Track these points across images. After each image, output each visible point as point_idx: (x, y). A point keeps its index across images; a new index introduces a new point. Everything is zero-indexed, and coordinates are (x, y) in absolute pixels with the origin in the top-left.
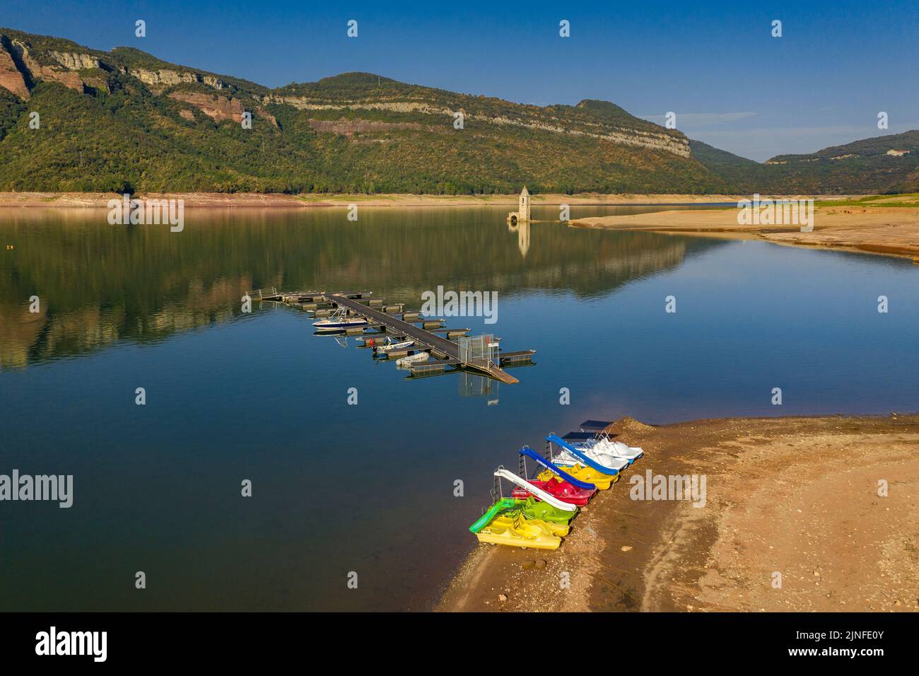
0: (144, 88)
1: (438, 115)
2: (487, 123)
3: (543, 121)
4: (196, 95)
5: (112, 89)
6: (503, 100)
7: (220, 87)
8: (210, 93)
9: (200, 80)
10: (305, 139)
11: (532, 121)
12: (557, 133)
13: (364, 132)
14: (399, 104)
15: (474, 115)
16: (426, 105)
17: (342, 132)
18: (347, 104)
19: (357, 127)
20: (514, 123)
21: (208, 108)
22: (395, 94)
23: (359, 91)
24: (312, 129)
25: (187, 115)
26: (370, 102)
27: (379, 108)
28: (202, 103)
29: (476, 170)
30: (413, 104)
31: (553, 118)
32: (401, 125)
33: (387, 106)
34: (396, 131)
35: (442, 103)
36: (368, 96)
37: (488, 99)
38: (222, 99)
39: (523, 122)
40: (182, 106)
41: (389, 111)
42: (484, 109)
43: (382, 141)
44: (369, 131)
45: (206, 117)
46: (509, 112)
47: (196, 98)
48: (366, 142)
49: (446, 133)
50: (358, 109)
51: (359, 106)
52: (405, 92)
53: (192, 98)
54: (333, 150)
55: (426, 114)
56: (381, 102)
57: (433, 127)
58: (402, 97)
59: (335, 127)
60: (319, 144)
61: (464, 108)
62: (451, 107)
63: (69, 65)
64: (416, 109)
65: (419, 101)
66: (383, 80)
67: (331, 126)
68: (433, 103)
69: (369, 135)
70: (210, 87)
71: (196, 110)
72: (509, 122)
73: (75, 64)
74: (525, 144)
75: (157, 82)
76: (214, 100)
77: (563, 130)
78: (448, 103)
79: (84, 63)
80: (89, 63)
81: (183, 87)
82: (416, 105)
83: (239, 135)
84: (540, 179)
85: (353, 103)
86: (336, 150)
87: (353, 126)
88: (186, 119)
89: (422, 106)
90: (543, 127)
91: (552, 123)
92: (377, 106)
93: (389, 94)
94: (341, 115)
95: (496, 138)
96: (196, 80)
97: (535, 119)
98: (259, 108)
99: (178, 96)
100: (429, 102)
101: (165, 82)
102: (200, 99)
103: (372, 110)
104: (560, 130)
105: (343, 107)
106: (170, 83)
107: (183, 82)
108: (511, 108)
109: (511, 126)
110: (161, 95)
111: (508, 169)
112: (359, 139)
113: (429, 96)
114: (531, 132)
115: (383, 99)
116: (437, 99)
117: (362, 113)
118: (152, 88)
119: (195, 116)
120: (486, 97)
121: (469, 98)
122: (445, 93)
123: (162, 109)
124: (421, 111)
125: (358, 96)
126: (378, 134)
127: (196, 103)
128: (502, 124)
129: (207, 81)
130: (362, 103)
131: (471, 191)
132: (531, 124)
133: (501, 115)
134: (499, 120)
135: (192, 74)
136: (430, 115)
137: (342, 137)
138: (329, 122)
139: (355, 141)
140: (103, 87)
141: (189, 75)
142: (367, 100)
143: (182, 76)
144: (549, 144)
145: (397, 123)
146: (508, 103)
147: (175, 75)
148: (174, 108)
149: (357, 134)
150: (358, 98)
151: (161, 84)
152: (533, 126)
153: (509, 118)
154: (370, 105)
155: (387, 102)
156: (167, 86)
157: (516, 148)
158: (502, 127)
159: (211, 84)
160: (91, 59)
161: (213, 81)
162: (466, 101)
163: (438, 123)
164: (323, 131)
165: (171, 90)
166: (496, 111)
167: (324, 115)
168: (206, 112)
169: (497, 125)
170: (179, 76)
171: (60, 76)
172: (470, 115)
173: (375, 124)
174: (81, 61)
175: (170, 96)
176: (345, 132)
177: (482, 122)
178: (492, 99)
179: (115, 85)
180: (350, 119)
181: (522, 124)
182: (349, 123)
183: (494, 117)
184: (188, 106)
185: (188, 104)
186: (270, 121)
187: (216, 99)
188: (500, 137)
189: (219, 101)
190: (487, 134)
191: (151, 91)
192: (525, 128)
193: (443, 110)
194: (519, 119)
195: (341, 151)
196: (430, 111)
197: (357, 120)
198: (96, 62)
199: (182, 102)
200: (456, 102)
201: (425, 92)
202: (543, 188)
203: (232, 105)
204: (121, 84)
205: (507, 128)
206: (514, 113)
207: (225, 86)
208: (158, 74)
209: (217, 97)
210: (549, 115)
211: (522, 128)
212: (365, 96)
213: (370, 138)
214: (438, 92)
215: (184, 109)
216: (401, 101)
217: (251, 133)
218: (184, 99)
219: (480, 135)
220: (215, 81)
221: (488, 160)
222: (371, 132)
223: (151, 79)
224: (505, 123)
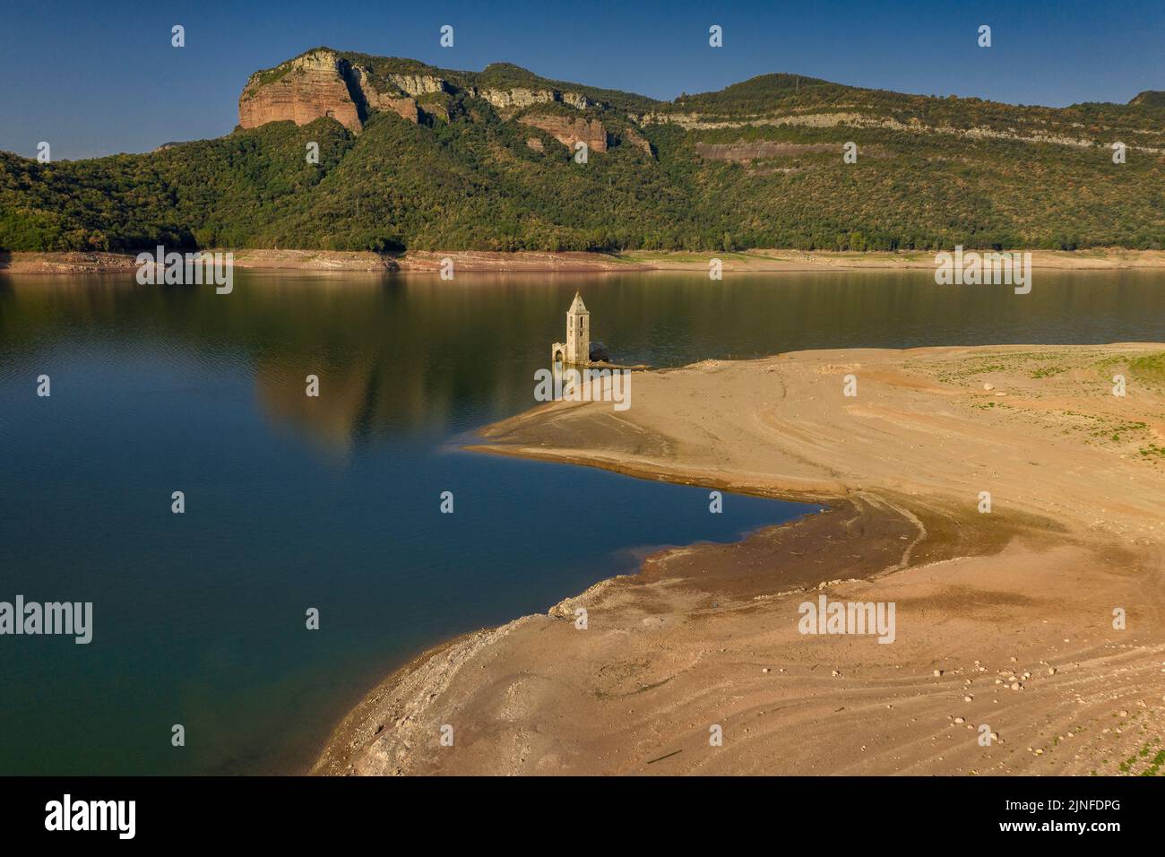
0: (491, 112)
1: (875, 129)
2: (954, 137)
3: (1056, 130)
4: (550, 118)
5: (452, 117)
6: (989, 101)
7: (583, 106)
8: (566, 115)
9: (558, 98)
10: (684, 171)
11: (1035, 132)
12: (1079, 150)
13: (767, 158)
14: (818, 115)
15: (933, 126)
16: (858, 116)
17: (737, 160)
18: (750, 119)
19: (757, 151)
20: (1003, 135)
21: (563, 134)
22: (815, 102)
23: (768, 100)
24: (699, 157)
25: (535, 144)
26: (780, 116)
27: (791, 124)
28: (556, 128)
29: (916, 211)
30: (839, 114)
31: (1075, 125)
32: (818, 146)
33: (802, 119)
34: (808, 156)
35: (885, 112)
36: (779, 106)
37: (962, 100)
38: (580, 121)
39: (1019, 134)
40: (530, 133)
41: (804, 127)
42: (952, 116)
43: (787, 171)
44: (772, 157)
45: (558, 146)
46: (995, 120)
47: (548, 123)
48: (765, 173)
49: (884, 155)
50: (762, 127)
51: (765, 122)
52: (830, 95)
53: (545, 122)
54: (717, 185)
55: (856, 129)
56: (795, 114)
57: (865, 147)
58: (824, 105)
59: (728, 153)
60: (701, 177)
61: (920, 117)
62: (897, 117)
63: (409, 91)
64: (843, 122)
65: (848, 111)
66: (804, 81)
67: (723, 151)
68: (869, 112)
69: (770, 163)
70: (570, 107)
71: (547, 138)
72: (993, 134)
73: (416, 88)
74: (1015, 168)
75: (508, 104)
76: (570, 123)
77: (1091, 143)
78: (894, 110)
79: (426, 86)
80: (432, 86)
81: (538, 109)
82: (843, 116)
83: (593, 169)
84: (1022, 224)
85: (758, 118)
86: (721, 185)
87: (752, 150)
88: (533, 150)
89: (851, 118)
90: (1054, 140)
91: (1074, 133)
92: (787, 121)
93: (807, 102)
94: (738, 136)
95: (965, 160)
96: (552, 99)
97: (1040, 127)
98: (630, 130)
99: (528, 121)
100: (863, 111)
101: (518, 104)
102: (553, 124)
103: (781, 126)
104: (1084, 144)
105: (743, 124)
106: (522, 105)
107: (536, 103)
108: (999, 113)
109: (995, 142)
110: (510, 120)
111: (972, 208)
112: (756, 167)
113: (864, 101)
114: (1031, 150)
115: (798, 110)
116: (875, 105)
117: (768, 132)
118: (502, 113)
119: (545, 145)
120: (959, 97)
121: (930, 102)
122: (892, 96)
123: (507, 138)
124: (849, 124)
125: (765, 107)
126: (784, 160)
127: (548, 128)
128: (980, 138)
129: (568, 99)
130: (769, 117)
131: (894, 245)
132: (1032, 136)
133: (979, 125)
134: (976, 132)
135: (548, 92)
136: (861, 130)
137: (735, 166)
138: (721, 146)
139: (752, 172)
140: (442, 115)
141: (544, 93)
142: (776, 113)
143: (536, 95)
144: (1060, 167)
145: (812, 143)
146: (995, 105)
147: (528, 94)
148: (522, 136)
149: (755, 161)
150: (764, 111)
151: (513, 106)
152: (1036, 139)
153: (993, 128)
154: (779, 119)
155: (803, 113)
156: (517, 109)
157: (998, 176)
158: (979, 143)
159: (572, 103)
160: (434, 81)
161: (574, 98)
162: (923, 107)
163: (875, 142)
164: (712, 158)
165: (521, 114)
166: (971, 119)
167: (716, 136)
168: (560, 139)
169: (971, 141)
170: (532, 95)
171: (396, 105)
172: (926, 127)
173: (781, 146)
174: (423, 85)
175: (521, 121)
176: (741, 159)
177: (945, 136)
178: (969, 101)
179: (459, 109)
180: (750, 141)
181: (1016, 137)
182: (747, 145)
183: (967, 128)
184: (539, 133)
185: (540, 130)
186: (642, 148)
187: (572, 121)
188: (973, 158)
189: (576, 125)
190: (951, 155)
191: (500, 116)
192: (1022, 143)
193: (883, 121)
194: (1012, 130)
195: (729, 186)
196: (863, 124)
197: (759, 141)
198: (439, 84)
199: (533, 128)
200: (907, 109)
201: (858, 96)
202: (1020, 240)
203: (592, 128)
204: (464, 110)
205: (987, 144)
206: (1005, 120)
207: (590, 103)
208: (510, 94)
209: (574, 119)
210: (1069, 120)
211: (1014, 143)
212: (775, 108)
213: (772, 167)
214: (880, 95)
215: (533, 137)
216: (822, 111)
217: (611, 165)
218: (536, 124)
219: (939, 158)
220: (578, 99)
221: (940, 195)
222: (774, 159)
223: (502, 101)
224: (984, 138)
